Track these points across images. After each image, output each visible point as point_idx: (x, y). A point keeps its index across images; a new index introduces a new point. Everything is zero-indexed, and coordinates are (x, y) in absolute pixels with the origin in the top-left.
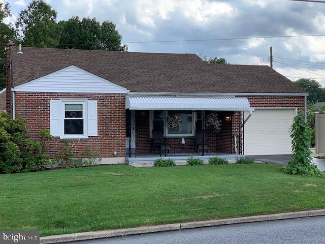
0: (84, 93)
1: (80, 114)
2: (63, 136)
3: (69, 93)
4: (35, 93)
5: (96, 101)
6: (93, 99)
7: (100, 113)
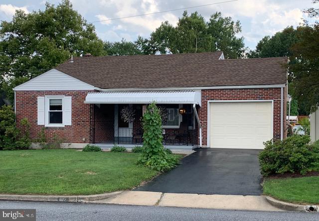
0: (62, 91)
1: (60, 107)
2: (48, 125)
3: (51, 91)
4: (28, 91)
5: (71, 97)
6: (69, 95)
7: (73, 107)
